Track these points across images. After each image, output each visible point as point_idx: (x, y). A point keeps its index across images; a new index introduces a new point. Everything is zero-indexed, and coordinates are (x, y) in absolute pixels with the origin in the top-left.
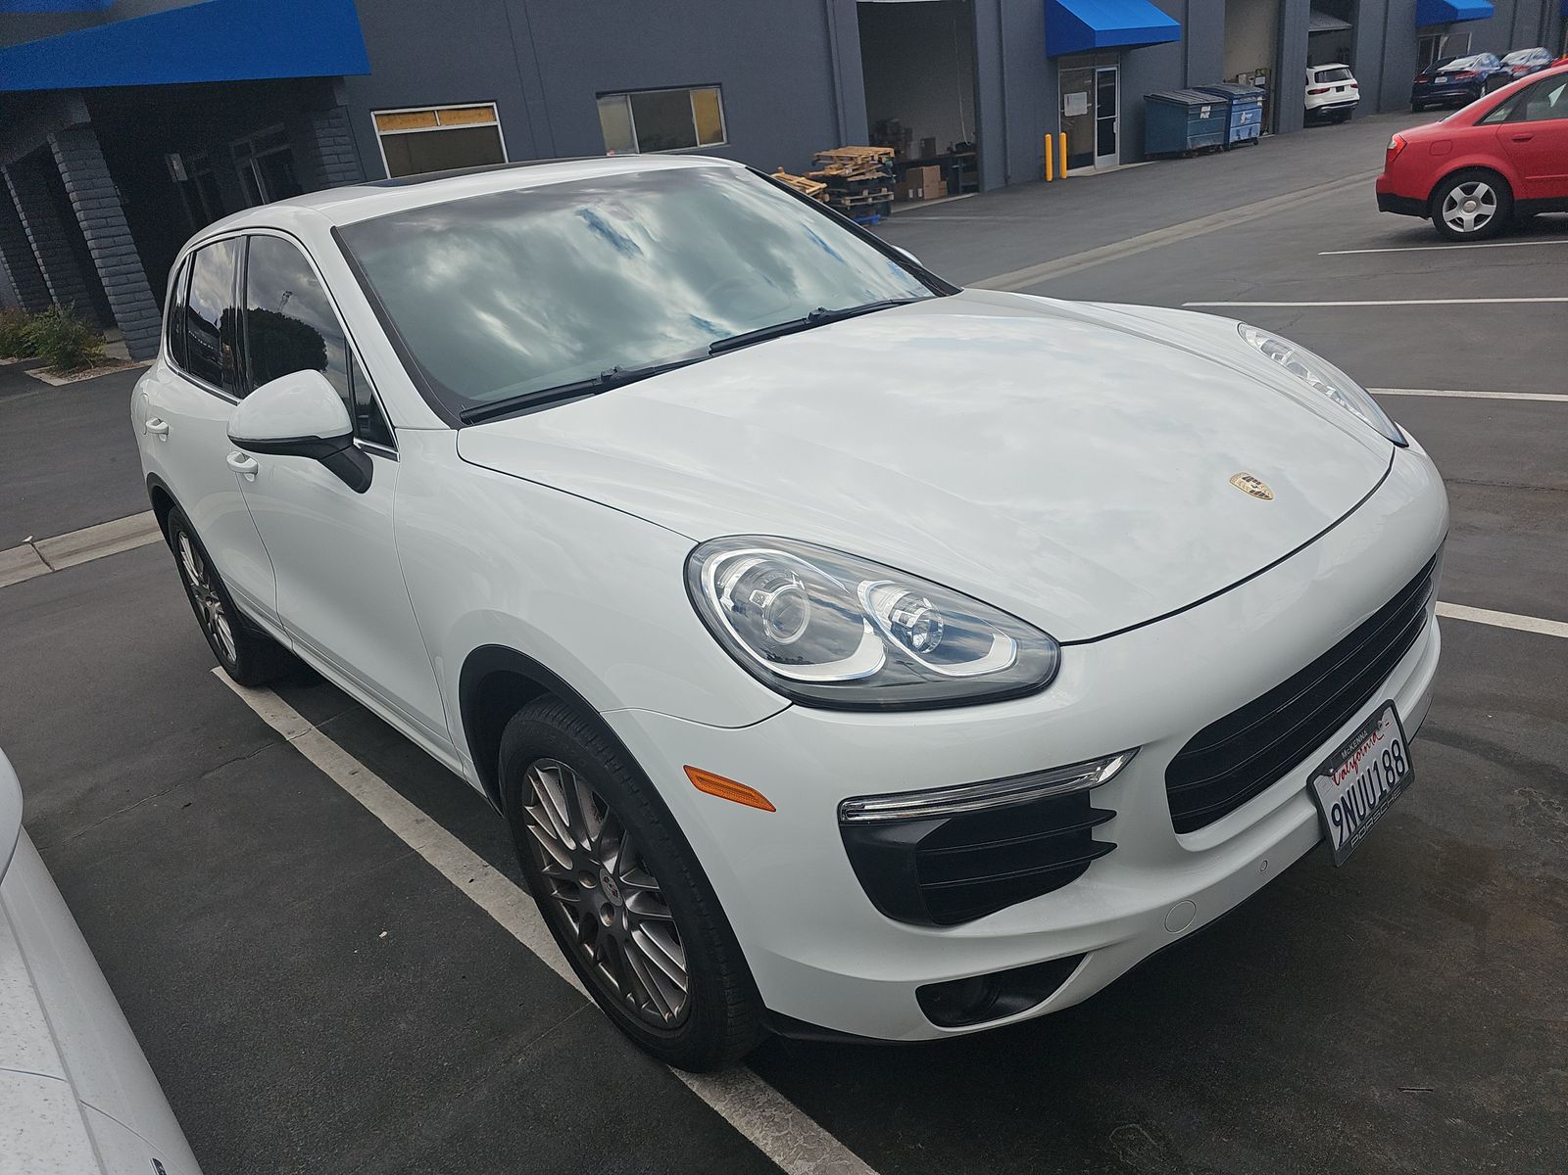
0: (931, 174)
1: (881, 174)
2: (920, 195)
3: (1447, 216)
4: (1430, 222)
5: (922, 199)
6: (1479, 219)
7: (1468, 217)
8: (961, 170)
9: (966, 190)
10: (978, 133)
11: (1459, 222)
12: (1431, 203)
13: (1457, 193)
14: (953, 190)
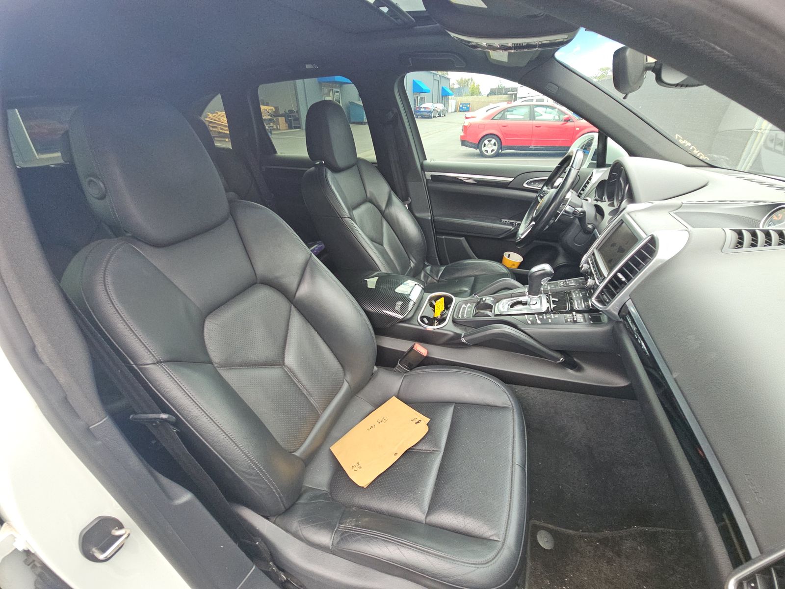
0: (282, 120)
1: (270, 117)
2: (279, 128)
3: (484, 149)
4: (478, 151)
5: (280, 130)
6: (492, 151)
7: (490, 151)
8: (292, 120)
9: (296, 128)
10: (298, 106)
11: (487, 151)
12: (478, 145)
13: (486, 142)
14: (290, 127)
